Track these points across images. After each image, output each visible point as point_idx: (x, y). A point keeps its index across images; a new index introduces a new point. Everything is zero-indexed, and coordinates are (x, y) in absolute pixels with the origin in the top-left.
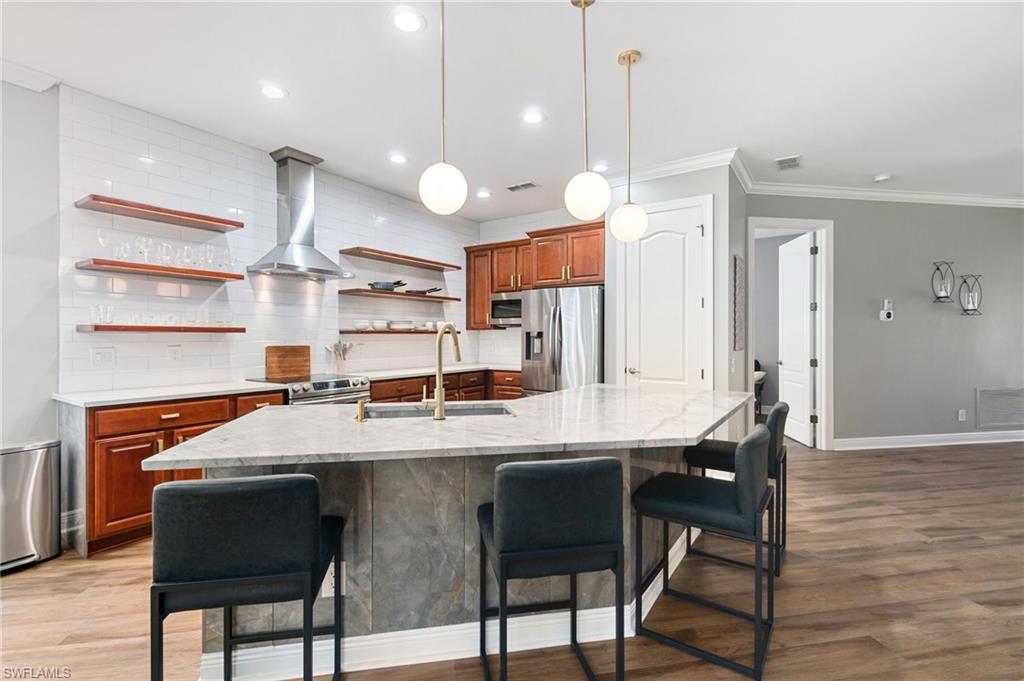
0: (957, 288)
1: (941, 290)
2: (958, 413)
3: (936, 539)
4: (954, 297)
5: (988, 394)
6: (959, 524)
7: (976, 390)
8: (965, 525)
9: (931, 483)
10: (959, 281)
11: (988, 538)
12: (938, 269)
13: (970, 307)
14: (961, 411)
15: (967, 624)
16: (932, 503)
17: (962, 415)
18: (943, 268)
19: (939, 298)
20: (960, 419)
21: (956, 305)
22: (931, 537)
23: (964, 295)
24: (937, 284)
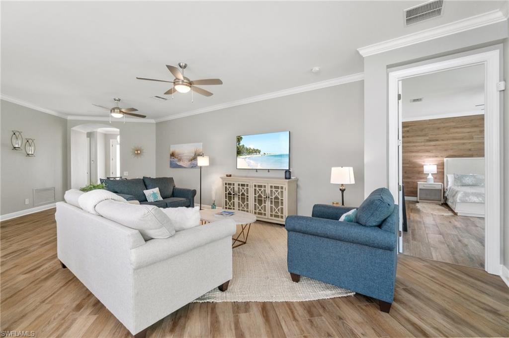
0: (24, 144)
1: (16, 144)
2: (25, 200)
3: (8, 258)
4: (23, 148)
5: (38, 191)
6: (21, 248)
7: (33, 190)
8: (23, 247)
9: (9, 235)
10: (25, 141)
11: (32, 249)
12: (14, 134)
13: (30, 153)
14: (26, 200)
15: (18, 284)
16: (9, 243)
17: (27, 202)
18: (17, 134)
19: (15, 148)
20: (26, 203)
21: (24, 151)
22: (6, 258)
23: (28, 148)
24: (14, 141)
